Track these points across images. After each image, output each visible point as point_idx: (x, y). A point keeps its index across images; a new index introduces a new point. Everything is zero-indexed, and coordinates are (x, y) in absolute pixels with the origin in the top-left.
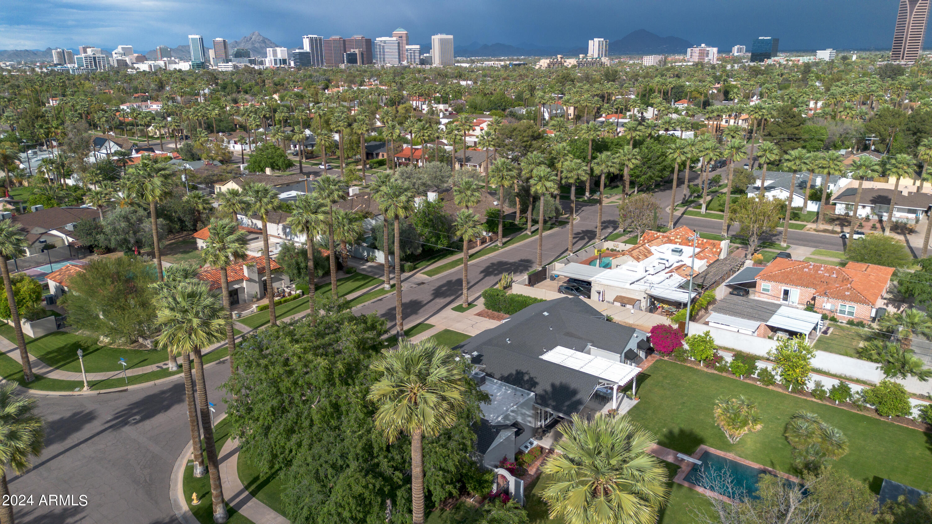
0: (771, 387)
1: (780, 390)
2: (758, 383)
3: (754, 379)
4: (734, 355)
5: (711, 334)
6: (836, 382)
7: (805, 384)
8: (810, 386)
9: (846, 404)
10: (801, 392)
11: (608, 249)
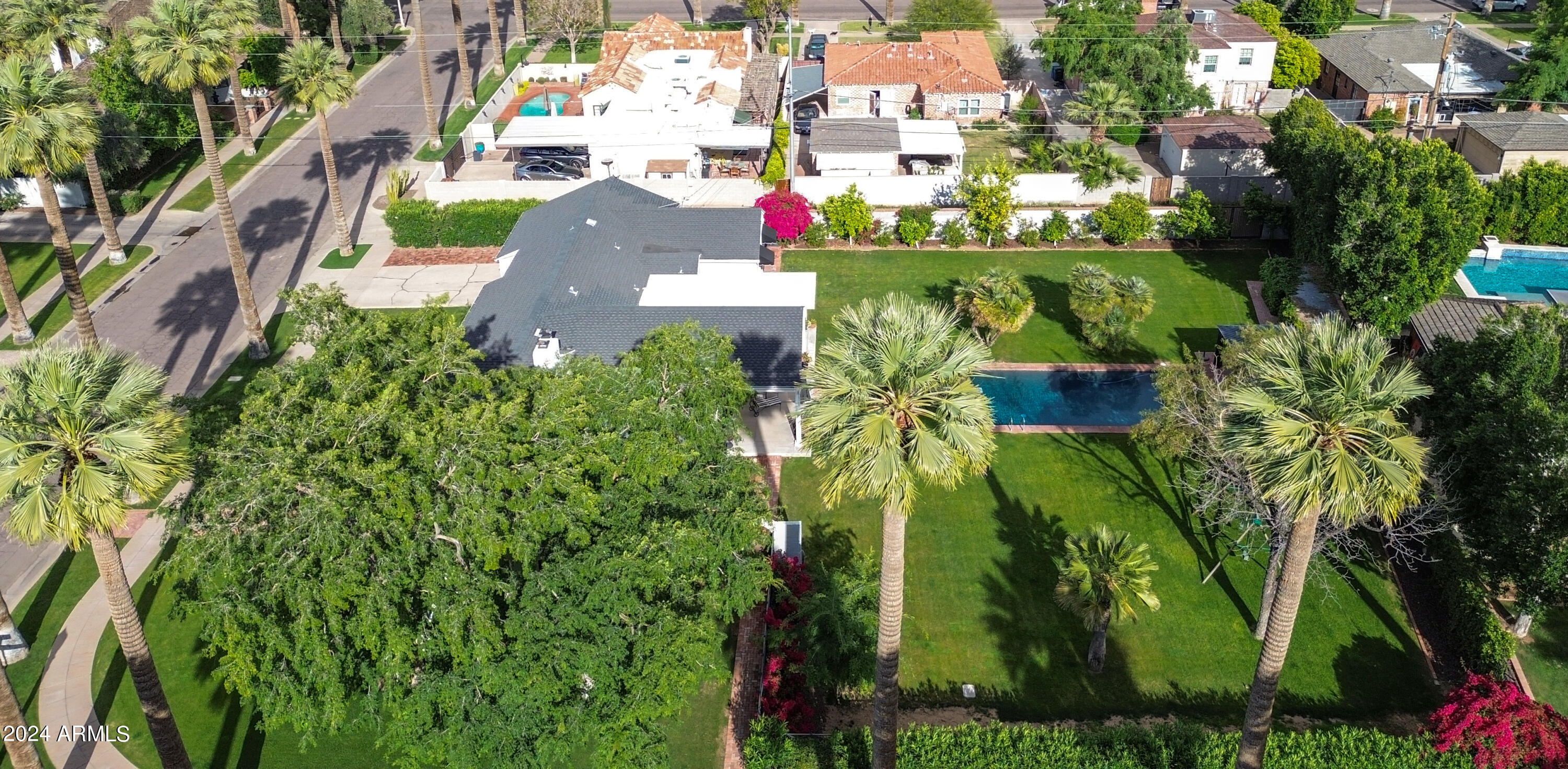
0: (962, 248)
1: (976, 248)
2: (943, 246)
3: (933, 243)
4: (898, 214)
5: (859, 189)
6: (1047, 214)
7: (1006, 230)
8: (1013, 230)
9: (1066, 243)
10: (1006, 243)
11: (531, 80)
